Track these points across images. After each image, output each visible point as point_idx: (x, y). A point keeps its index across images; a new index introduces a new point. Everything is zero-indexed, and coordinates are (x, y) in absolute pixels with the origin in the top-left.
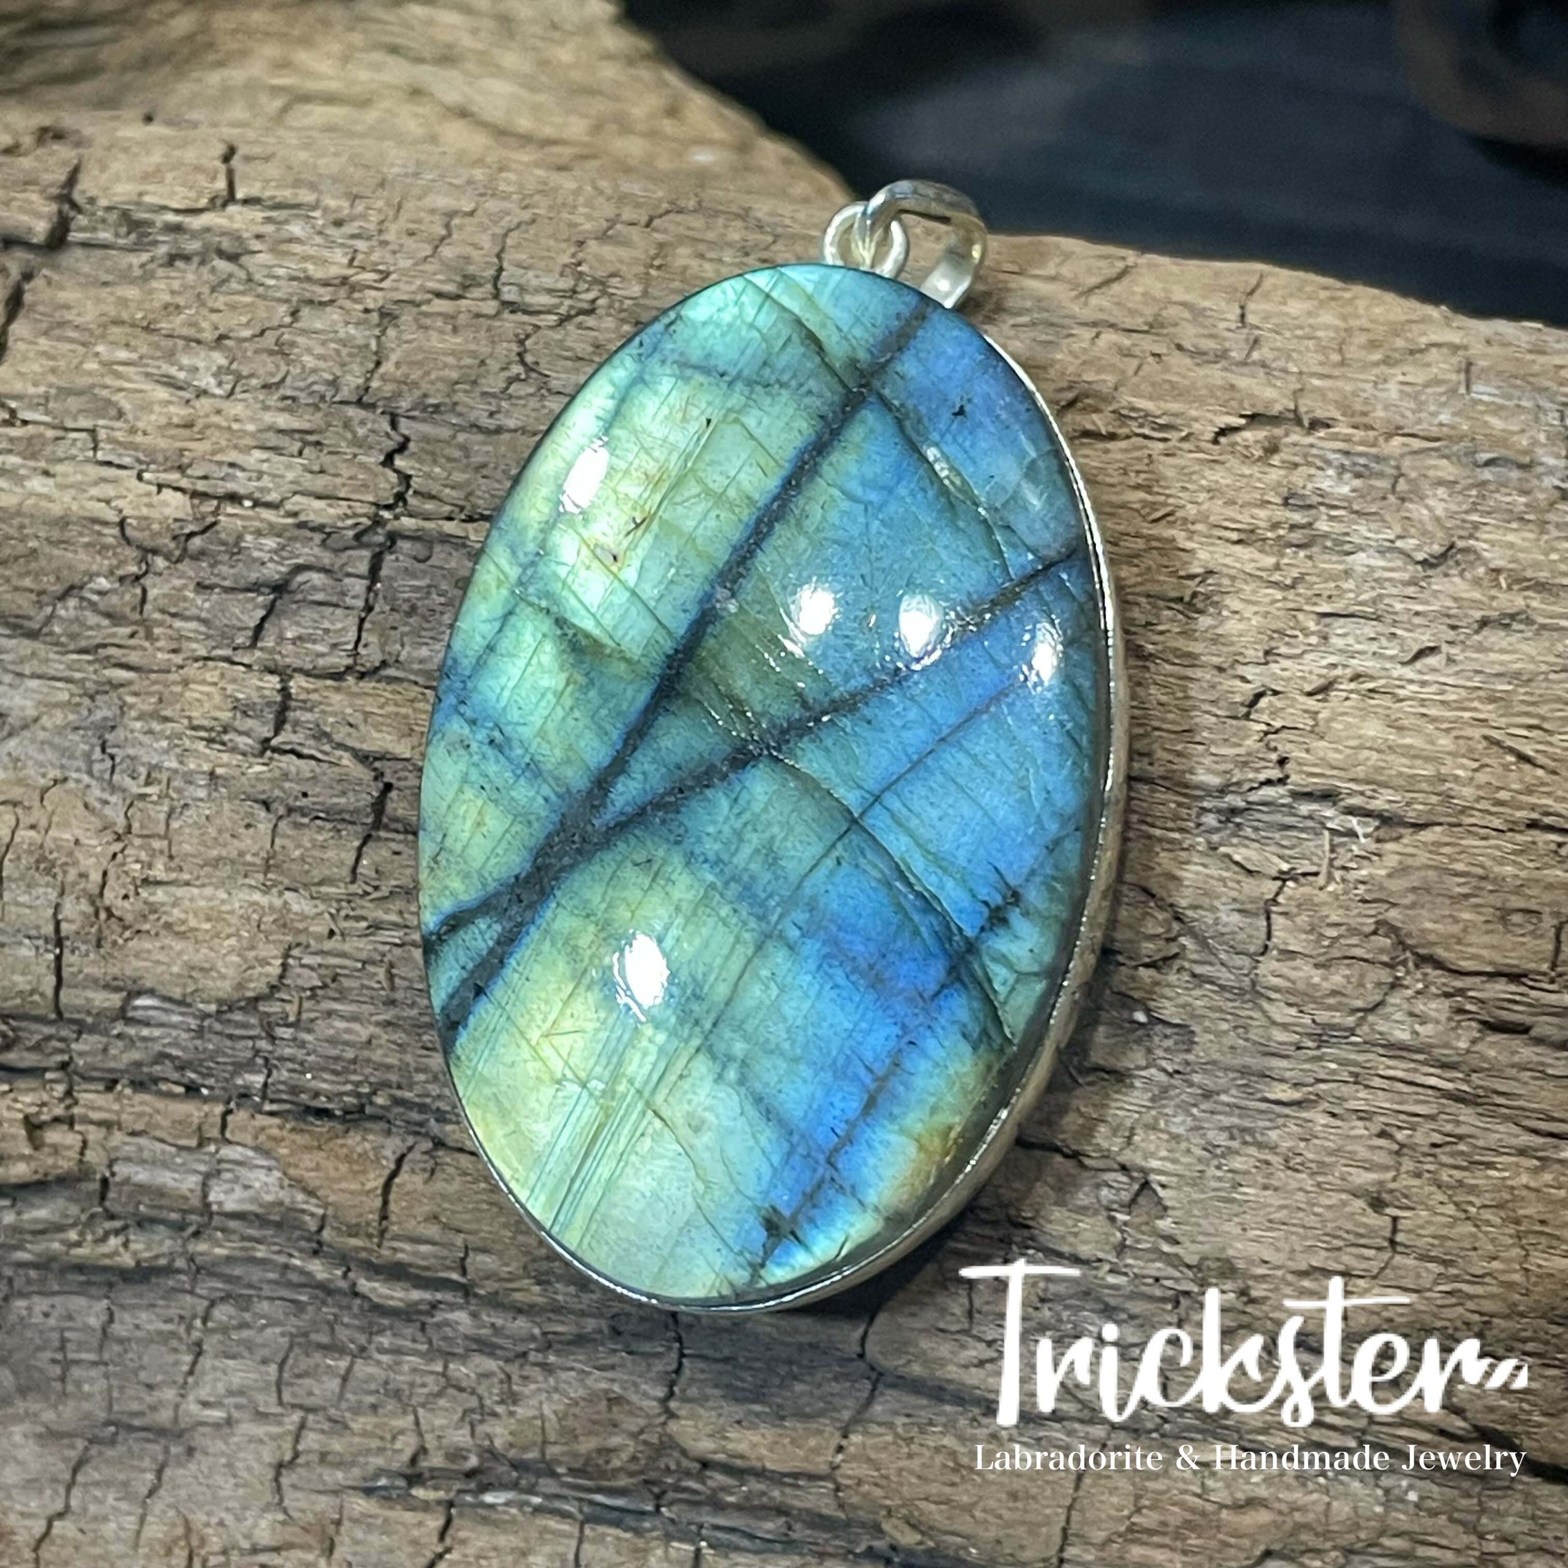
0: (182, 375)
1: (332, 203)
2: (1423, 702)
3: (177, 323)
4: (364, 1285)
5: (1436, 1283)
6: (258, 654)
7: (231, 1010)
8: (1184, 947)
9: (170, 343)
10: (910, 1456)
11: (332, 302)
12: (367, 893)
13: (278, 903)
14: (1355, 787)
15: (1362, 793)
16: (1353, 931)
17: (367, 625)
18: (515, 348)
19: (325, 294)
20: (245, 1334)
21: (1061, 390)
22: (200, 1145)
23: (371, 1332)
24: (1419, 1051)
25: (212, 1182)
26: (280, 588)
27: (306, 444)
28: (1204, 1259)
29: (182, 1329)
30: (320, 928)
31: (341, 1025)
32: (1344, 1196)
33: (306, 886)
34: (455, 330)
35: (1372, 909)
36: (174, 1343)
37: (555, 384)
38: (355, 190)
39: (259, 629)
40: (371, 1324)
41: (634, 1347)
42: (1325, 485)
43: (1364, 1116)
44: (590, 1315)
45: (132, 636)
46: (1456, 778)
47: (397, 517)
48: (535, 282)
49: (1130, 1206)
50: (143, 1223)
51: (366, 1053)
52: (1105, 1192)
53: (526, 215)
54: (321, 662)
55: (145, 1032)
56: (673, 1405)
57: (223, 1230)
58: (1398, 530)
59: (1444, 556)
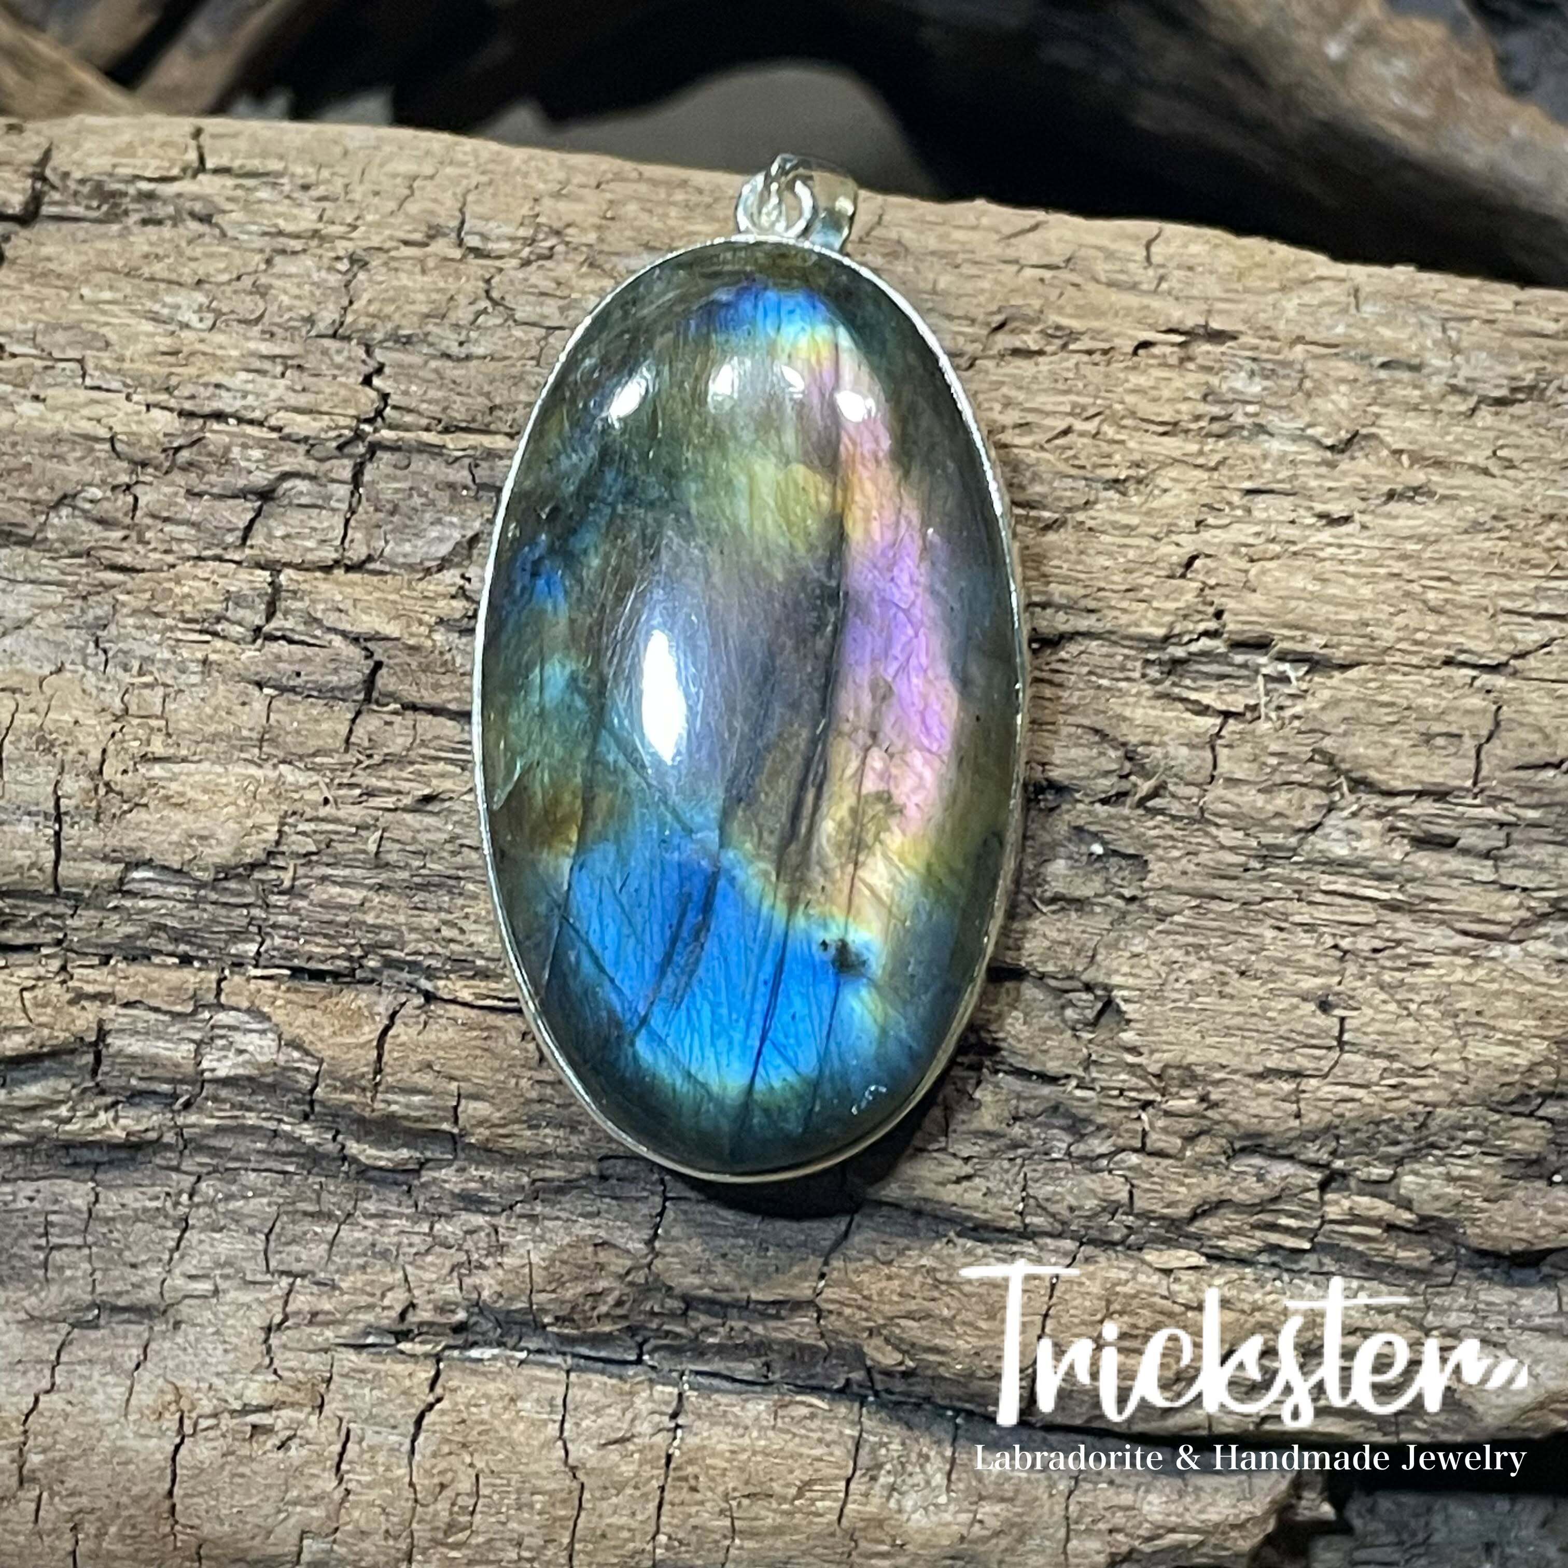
0: (166, 311)
1: (299, 170)
2: (1342, 562)
3: (158, 269)
4: (353, 1148)
5: (1382, 1078)
6: (248, 551)
7: (226, 879)
8: (1135, 785)
9: (152, 286)
10: (889, 1278)
11: (304, 251)
12: (359, 762)
13: (273, 775)
14: (1286, 632)
15: (1292, 638)
16: (1294, 759)
17: (352, 523)
18: (481, 284)
19: (297, 245)
20: (233, 1205)
21: (993, 313)
22: (194, 1013)
23: (357, 1197)
24: (1357, 865)
25: (205, 1049)
26: (266, 495)
27: (286, 367)
28: (1166, 1066)
29: (169, 1204)
30: (315, 796)
31: (336, 890)
32: (1295, 1000)
33: (301, 758)
34: (424, 272)
35: (1310, 739)
36: (161, 1220)
37: (519, 315)
38: (321, 159)
39: (248, 529)
40: (357, 1191)
41: (618, 1192)
42: (1238, 385)
43: (1309, 928)
44: (581, 1158)
45: (125, 538)
46: (1378, 623)
47: (376, 430)
48: (498, 231)
49: (1093, 1024)
50: (135, 1097)
51: (359, 916)
52: (1069, 1013)
53: (484, 179)
54: (309, 557)
55: (142, 904)
56: (657, 1244)
57: (215, 1099)
58: (1307, 419)
59: (1349, 442)
